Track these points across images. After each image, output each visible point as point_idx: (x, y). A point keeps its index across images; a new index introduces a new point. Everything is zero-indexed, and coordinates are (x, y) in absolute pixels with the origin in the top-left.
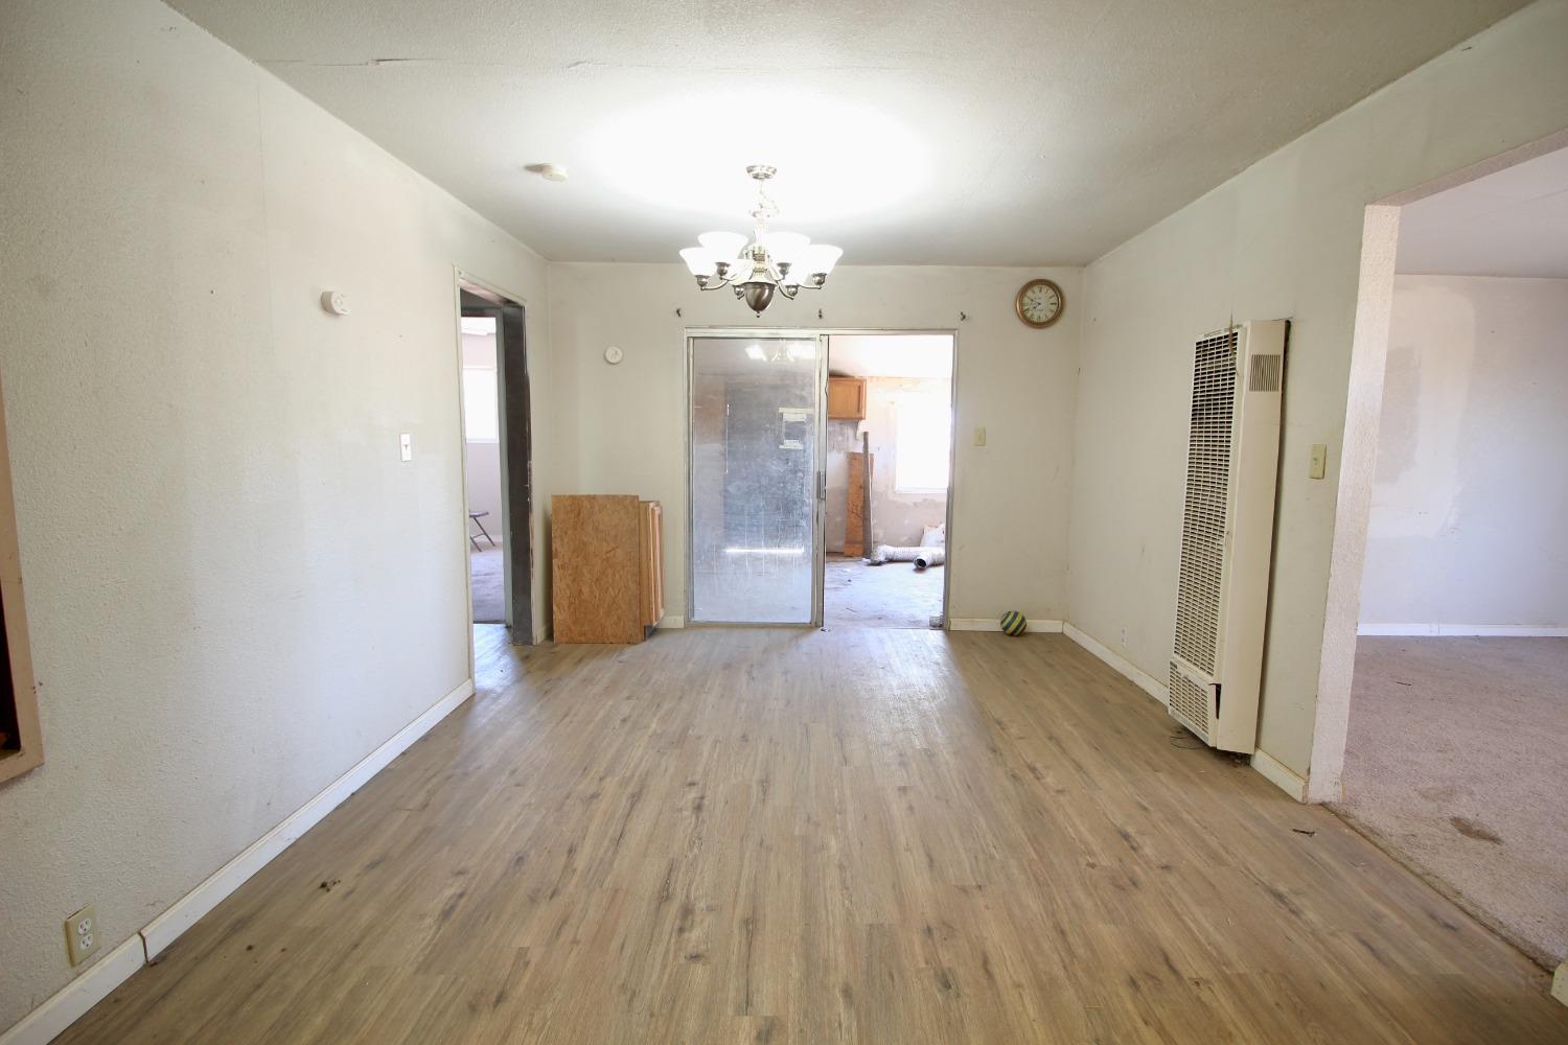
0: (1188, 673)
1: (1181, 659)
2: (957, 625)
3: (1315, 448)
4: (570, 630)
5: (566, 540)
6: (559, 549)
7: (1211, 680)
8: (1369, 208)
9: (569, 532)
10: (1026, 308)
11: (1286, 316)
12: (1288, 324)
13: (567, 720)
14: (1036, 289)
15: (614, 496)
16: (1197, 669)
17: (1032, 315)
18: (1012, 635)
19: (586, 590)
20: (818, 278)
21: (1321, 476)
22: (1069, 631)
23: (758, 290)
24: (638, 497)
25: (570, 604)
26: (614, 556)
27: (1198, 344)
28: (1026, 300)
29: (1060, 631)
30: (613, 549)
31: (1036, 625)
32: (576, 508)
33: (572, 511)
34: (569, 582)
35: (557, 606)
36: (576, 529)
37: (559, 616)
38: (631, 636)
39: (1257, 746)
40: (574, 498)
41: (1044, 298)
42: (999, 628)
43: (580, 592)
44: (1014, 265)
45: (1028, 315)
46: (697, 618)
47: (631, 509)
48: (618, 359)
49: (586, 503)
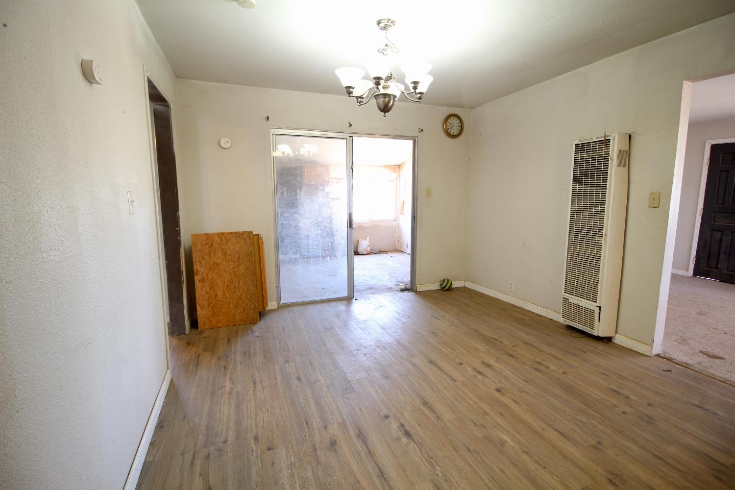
0: (579, 302)
1: (570, 296)
2: (420, 288)
3: (652, 194)
4: (210, 321)
5: (203, 264)
6: (199, 269)
7: (597, 304)
8: (684, 82)
9: (206, 257)
10: (448, 128)
11: (630, 132)
12: (630, 136)
13: (259, 386)
14: (452, 118)
15: (236, 233)
16: (583, 300)
17: (450, 131)
18: (447, 290)
19: (220, 293)
20: (419, 95)
21: (657, 206)
22: (469, 285)
23: (387, 99)
24: (252, 232)
25: (209, 304)
26: (239, 270)
27: (576, 145)
28: (448, 124)
29: (463, 286)
30: (238, 266)
31: (456, 284)
32: (211, 241)
33: (206, 244)
34: (208, 290)
35: (200, 306)
36: (210, 255)
37: (201, 313)
38: (253, 319)
39: (616, 333)
40: (207, 235)
41: (454, 122)
42: (439, 288)
43: (216, 295)
44: (443, 105)
45: (449, 131)
46: (283, 302)
47: (248, 240)
48: (228, 145)
49: (217, 238)
